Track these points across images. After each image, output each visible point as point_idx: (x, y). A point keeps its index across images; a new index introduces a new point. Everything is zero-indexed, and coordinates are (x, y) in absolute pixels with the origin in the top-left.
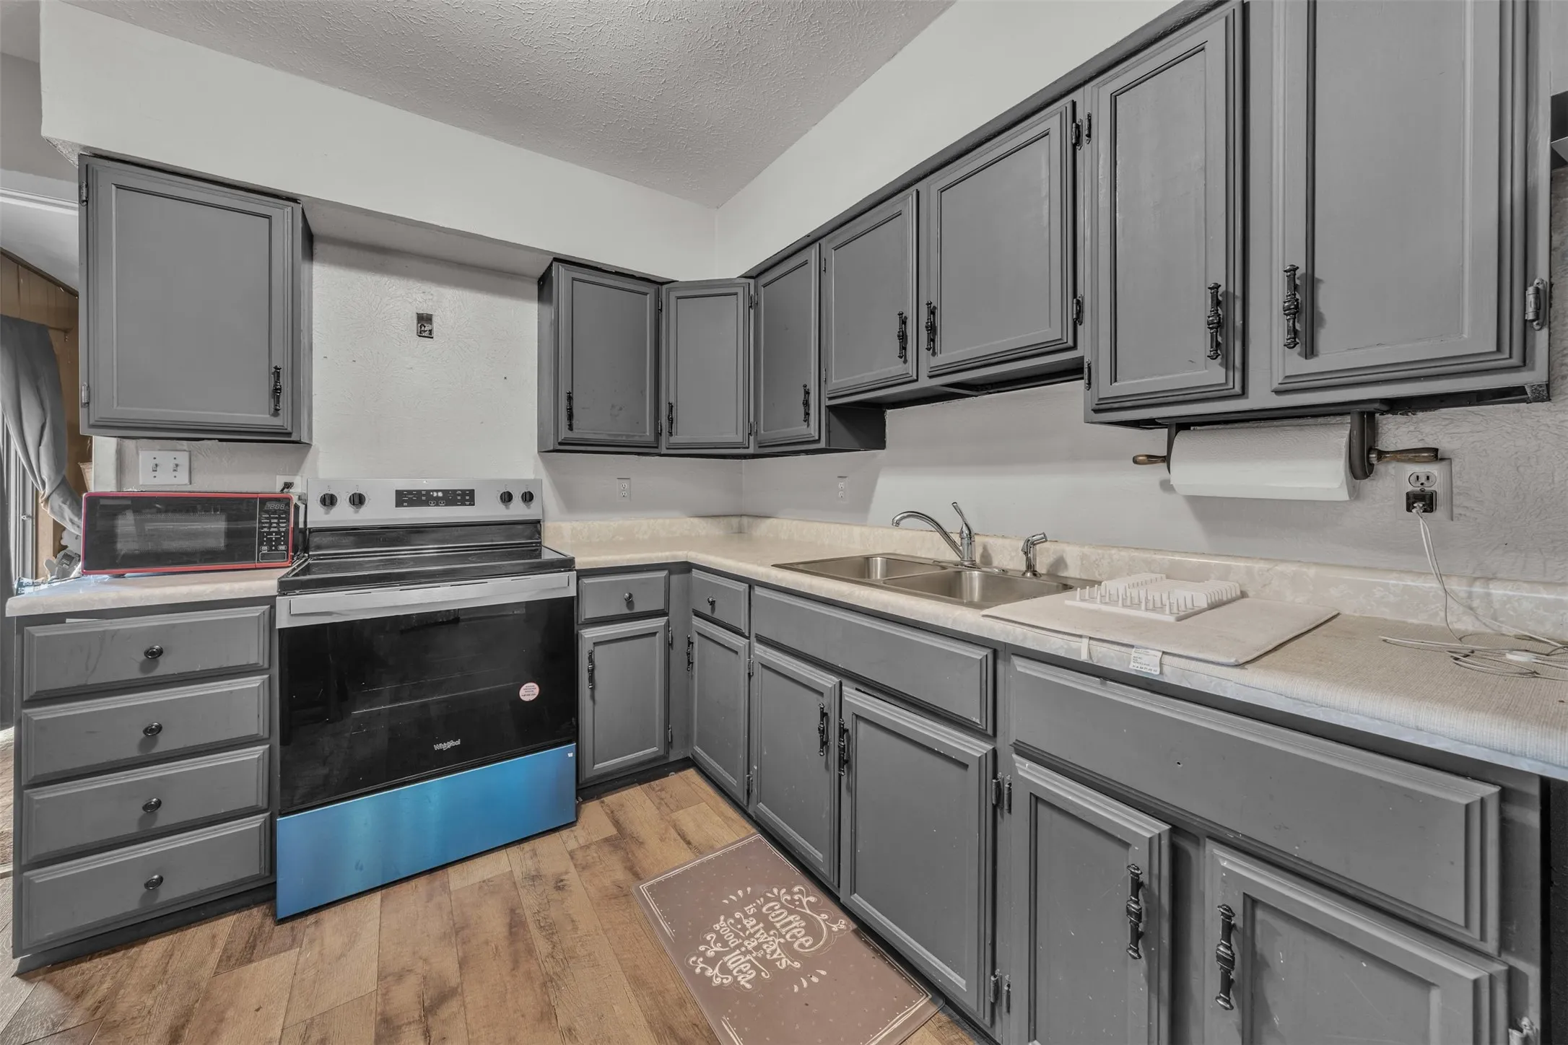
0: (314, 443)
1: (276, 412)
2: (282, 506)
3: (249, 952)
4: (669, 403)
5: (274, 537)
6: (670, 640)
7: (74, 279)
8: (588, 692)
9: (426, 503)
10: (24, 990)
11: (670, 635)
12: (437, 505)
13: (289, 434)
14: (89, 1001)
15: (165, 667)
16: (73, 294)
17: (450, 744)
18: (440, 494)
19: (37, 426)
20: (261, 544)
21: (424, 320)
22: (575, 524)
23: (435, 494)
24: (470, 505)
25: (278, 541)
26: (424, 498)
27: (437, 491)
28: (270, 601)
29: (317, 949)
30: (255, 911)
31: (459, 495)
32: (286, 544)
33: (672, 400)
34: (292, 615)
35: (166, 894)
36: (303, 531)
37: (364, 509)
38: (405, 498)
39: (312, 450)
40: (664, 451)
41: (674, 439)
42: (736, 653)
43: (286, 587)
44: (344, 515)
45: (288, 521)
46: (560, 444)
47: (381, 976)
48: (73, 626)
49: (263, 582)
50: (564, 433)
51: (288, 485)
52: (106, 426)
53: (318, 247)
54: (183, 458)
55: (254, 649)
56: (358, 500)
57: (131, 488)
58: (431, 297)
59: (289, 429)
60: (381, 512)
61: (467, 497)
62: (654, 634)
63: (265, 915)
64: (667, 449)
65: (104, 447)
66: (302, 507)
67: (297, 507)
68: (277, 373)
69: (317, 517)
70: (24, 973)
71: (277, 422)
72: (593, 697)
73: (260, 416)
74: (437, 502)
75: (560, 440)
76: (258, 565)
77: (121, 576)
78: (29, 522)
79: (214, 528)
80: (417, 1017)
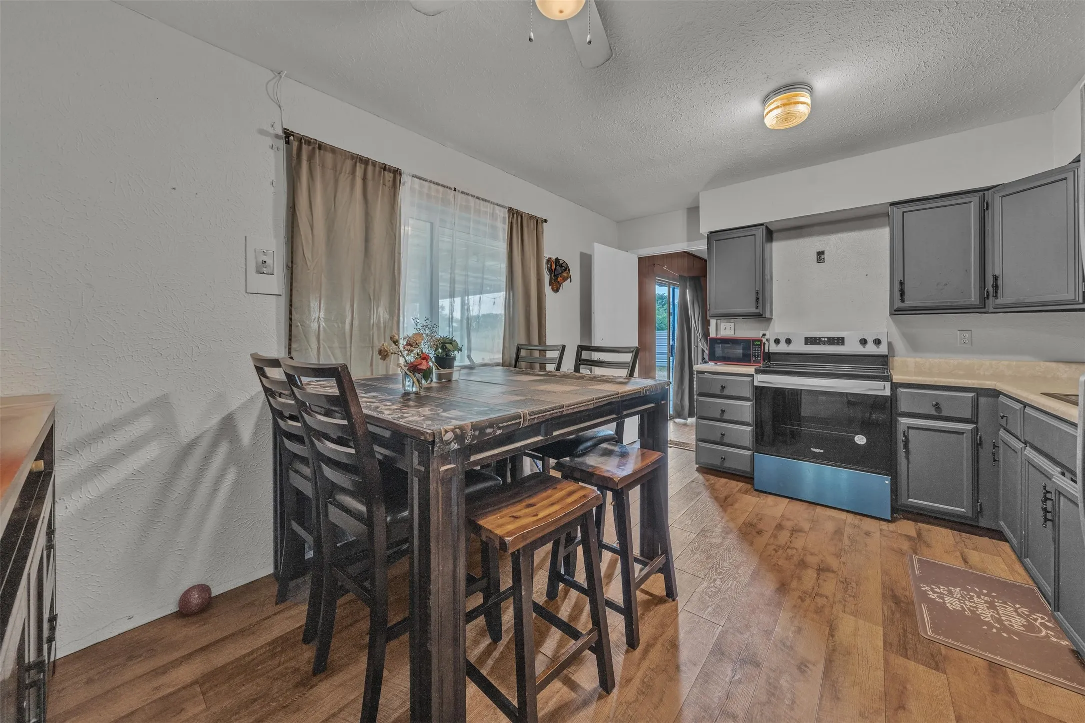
0: (773, 317)
1: (757, 308)
2: (759, 343)
3: (746, 492)
4: (993, 276)
5: (756, 354)
6: (978, 441)
7: (705, 256)
8: (903, 455)
9: (819, 344)
10: (697, 474)
11: (978, 438)
12: (824, 344)
13: (762, 315)
14: (709, 482)
15: (726, 392)
16: (706, 261)
17: (818, 451)
18: (826, 339)
19: (698, 313)
20: (753, 357)
21: (820, 254)
22: (918, 360)
23: (823, 339)
24: (842, 345)
25: (758, 356)
26: (818, 341)
27: (824, 338)
28: (752, 376)
29: (764, 501)
30: (749, 485)
31: (836, 340)
32: (760, 357)
33: (997, 273)
34: (759, 381)
35: (727, 464)
36: (769, 353)
37: (791, 345)
38: (809, 341)
39: (773, 321)
40: (992, 310)
41: (1000, 301)
42: (1016, 452)
43: (758, 371)
44: (783, 348)
45: (761, 349)
46: (895, 311)
47: (782, 516)
48: (706, 375)
49: (751, 370)
50: (898, 304)
51: (764, 335)
52: (713, 316)
53: (775, 235)
54: (732, 324)
55: (748, 392)
56: (789, 341)
57: (719, 336)
58: (823, 242)
59: (762, 313)
60: (798, 347)
61: (840, 341)
62: (963, 433)
63: (752, 487)
64: (994, 308)
65: (713, 322)
66: (767, 344)
67: (764, 343)
68: (757, 292)
69: (773, 348)
70: (698, 470)
71: (757, 311)
72: (907, 458)
73: (753, 310)
74: (824, 343)
75: (895, 309)
76: (752, 364)
77: (716, 363)
78: (696, 348)
79: (739, 351)
80: (790, 529)
